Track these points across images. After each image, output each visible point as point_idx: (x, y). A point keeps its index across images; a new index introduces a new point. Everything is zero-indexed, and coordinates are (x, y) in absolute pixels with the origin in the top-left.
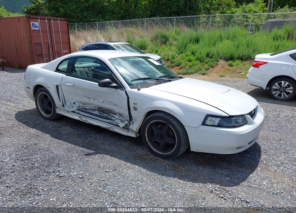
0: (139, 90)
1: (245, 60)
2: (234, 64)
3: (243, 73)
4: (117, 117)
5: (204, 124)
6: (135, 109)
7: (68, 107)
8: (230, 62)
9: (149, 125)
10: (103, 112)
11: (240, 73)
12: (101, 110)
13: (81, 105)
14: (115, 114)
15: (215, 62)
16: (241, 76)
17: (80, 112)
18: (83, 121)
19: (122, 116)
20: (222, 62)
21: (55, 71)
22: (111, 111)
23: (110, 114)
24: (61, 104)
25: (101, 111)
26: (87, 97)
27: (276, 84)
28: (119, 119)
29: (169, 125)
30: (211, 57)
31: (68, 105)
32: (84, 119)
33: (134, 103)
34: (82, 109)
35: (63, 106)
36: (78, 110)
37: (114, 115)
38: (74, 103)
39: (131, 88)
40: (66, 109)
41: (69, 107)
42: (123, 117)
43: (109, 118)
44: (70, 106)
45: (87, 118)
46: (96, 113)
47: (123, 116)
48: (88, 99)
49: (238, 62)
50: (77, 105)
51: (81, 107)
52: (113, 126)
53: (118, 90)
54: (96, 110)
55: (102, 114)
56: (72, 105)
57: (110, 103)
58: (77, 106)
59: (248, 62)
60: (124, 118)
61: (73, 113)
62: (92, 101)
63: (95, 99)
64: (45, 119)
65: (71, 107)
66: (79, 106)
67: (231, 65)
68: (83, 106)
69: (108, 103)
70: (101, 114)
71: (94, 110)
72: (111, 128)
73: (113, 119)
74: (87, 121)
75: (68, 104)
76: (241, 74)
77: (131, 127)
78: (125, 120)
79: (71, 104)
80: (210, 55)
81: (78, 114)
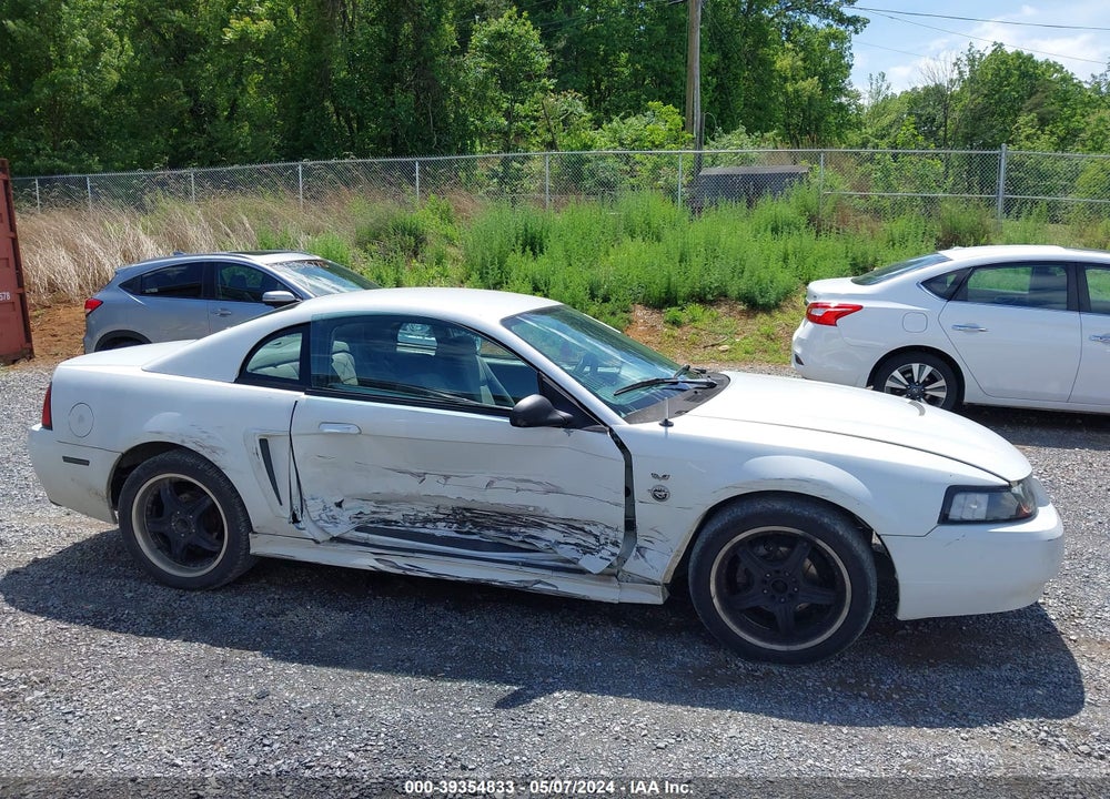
0: (667, 424)
1: (711, 303)
2: (684, 317)
3: (727, 347)
4: (551, 535)
5: (945, 519)
6: (660, 496)
7: (315, 522)
8: (673, 311)
9: (726, 549)
10: (475, 524)
11: (713, 346)
12: (465, 516)
13: (368, 508)
14: (540, 526)
15: (620, 315)
16: (723, 356)
17: (370, 536)
18: (400, 572)
19: (582, 529)
20: (640, 313)
21: (236, 381)
22: (515, 517)
23: (514, 529)
24: (288, 514)
25: (462, 523)
26: (412, 474)
27: (896, 374)
28: (567, 544)
29: (819, 542)
30: (606, 299)
31: (315, 515)
32: (399, 564)
33: (655, 476)
34: (372, 522)
35: (295, 520)
36: (358, 529)
37: (533, 532)
38: (339, 505)
39: (627, 420)
40: (306, 533)
41: (321, 523)
42: (590, 533)
43: (517, 544)
44: (324, 516)
45: (417, 555)
46: (442, 530)
47: (587, 528)
48: (415, 481)
49: (696, 309)
50: (352, 508)
51: (365, 518)
52: (548, 573)
53: (577, 433)
54: (439, 520)
55: (474, 534)
56: (332, 513)
57: (521, 485)
58: (351, 513)
59: (724, 309)
60: (596, 536)
61: (343, 547)
62: (433, 487)
63: (447, 477)
64: (176, 587)
65: (326, 522)
66: (361, 513)
67: (676, 323)
68: (374, 513)
69: (514, 485)
70: (468, 533)
71: (426, 520)
72: (540, 582)
73: (541, 545)
74: (420, 570)
75: (314, 508)
76: (721, 348)
77: (633, 566)
78: (603, 541)
79: (325, 508)
80: (601, 292)
81: (366, 544)
